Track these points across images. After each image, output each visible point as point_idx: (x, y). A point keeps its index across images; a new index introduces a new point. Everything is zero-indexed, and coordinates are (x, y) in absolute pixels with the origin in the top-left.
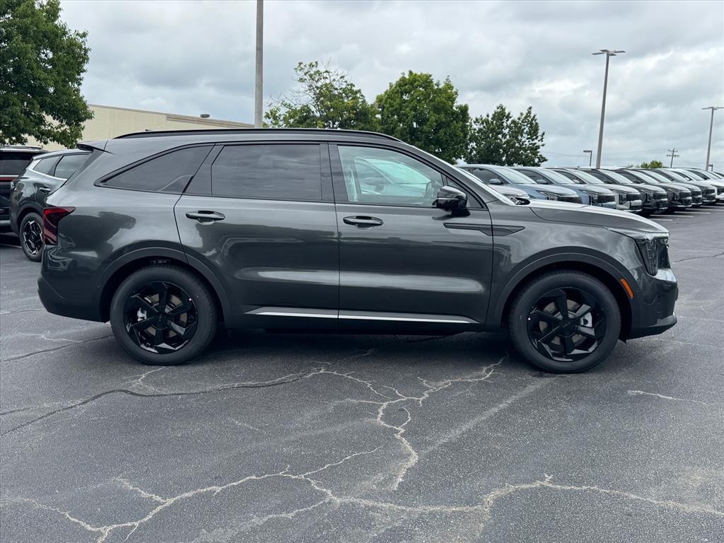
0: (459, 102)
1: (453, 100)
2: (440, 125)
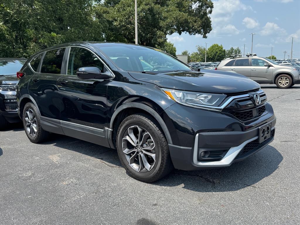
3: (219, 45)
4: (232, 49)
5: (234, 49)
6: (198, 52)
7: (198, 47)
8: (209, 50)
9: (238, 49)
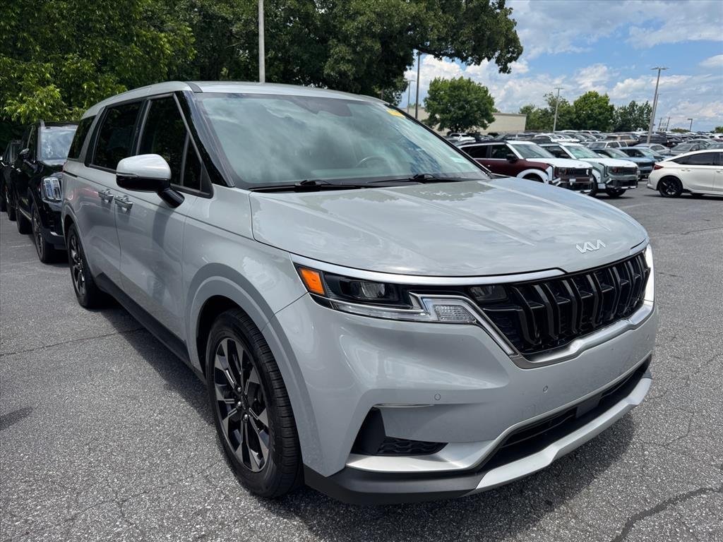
0: (610, 104)
1: (607, 103)
2: (600, 114)
3: (601, 94)
4: (633, 105)
5: (637, 106)
6: (548, 107)
7: (550, 97)
8: (575, 104)
9: (647, 104)
